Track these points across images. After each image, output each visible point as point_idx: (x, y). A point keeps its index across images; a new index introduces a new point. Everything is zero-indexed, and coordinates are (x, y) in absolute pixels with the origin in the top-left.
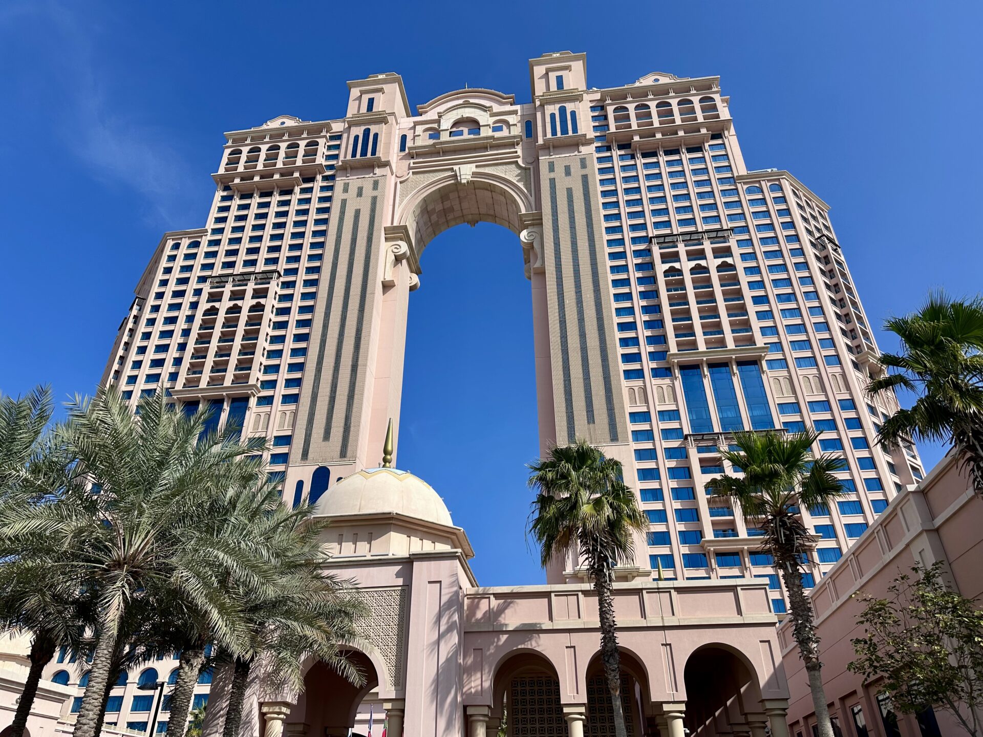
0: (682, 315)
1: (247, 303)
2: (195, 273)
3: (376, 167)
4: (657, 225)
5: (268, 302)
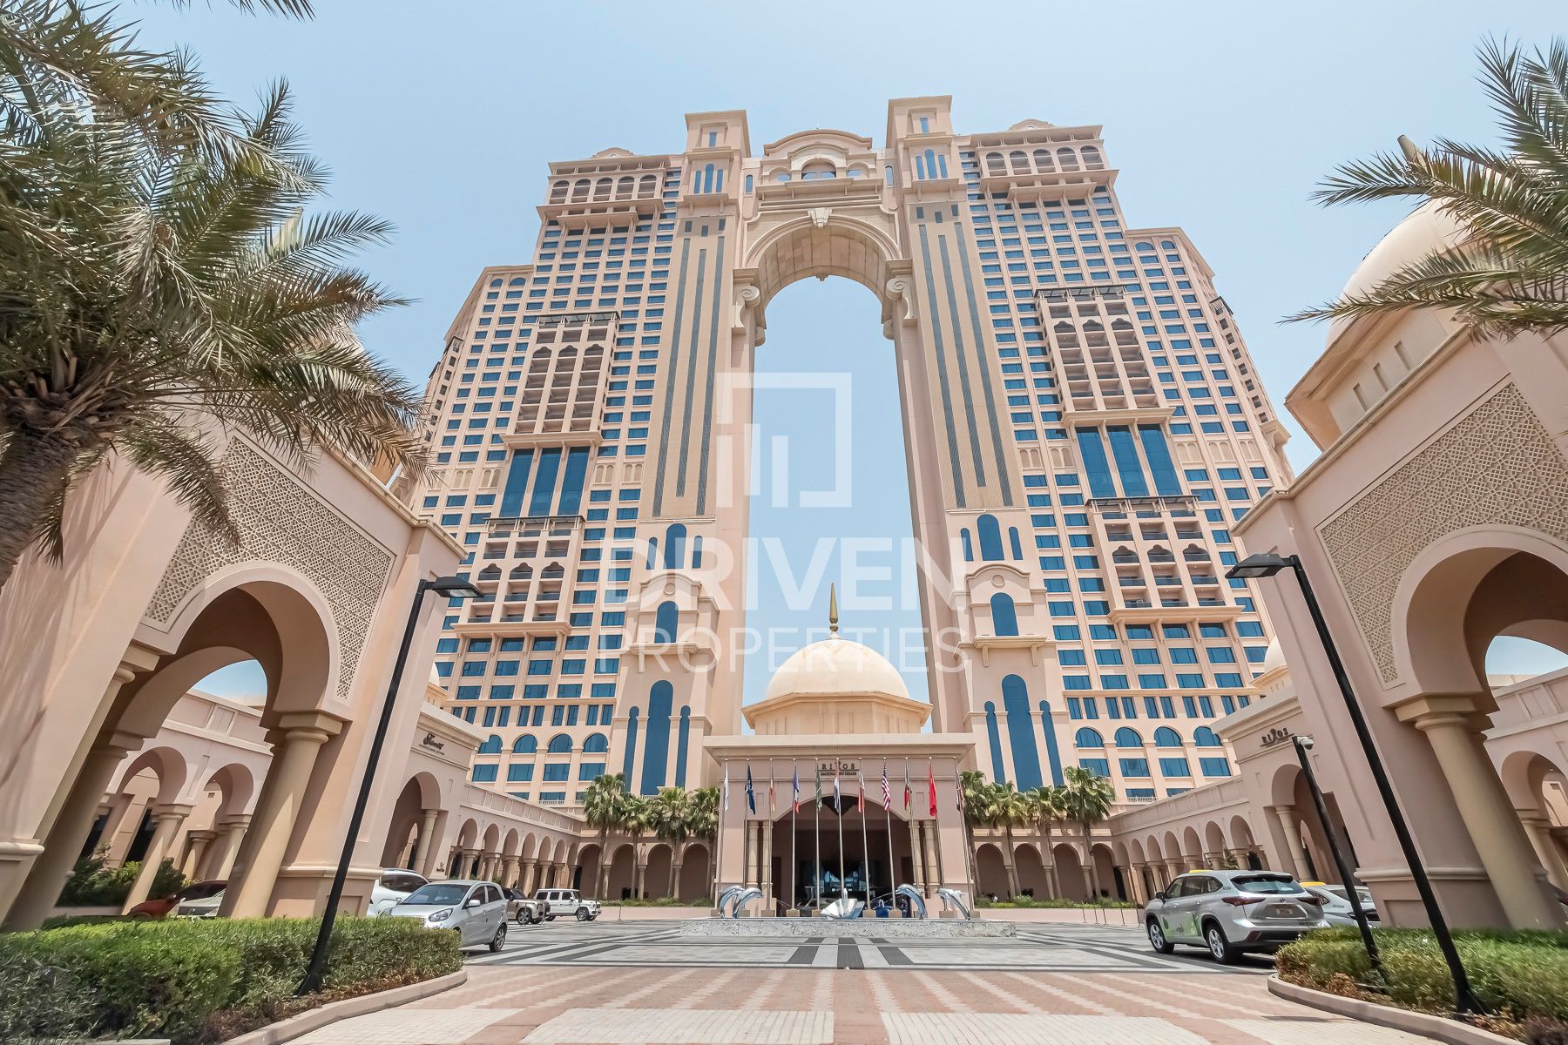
1: (582, 345)
2: (522, 312)
3: (722, 205)
4: (1041, 278)
5: (607, 345)
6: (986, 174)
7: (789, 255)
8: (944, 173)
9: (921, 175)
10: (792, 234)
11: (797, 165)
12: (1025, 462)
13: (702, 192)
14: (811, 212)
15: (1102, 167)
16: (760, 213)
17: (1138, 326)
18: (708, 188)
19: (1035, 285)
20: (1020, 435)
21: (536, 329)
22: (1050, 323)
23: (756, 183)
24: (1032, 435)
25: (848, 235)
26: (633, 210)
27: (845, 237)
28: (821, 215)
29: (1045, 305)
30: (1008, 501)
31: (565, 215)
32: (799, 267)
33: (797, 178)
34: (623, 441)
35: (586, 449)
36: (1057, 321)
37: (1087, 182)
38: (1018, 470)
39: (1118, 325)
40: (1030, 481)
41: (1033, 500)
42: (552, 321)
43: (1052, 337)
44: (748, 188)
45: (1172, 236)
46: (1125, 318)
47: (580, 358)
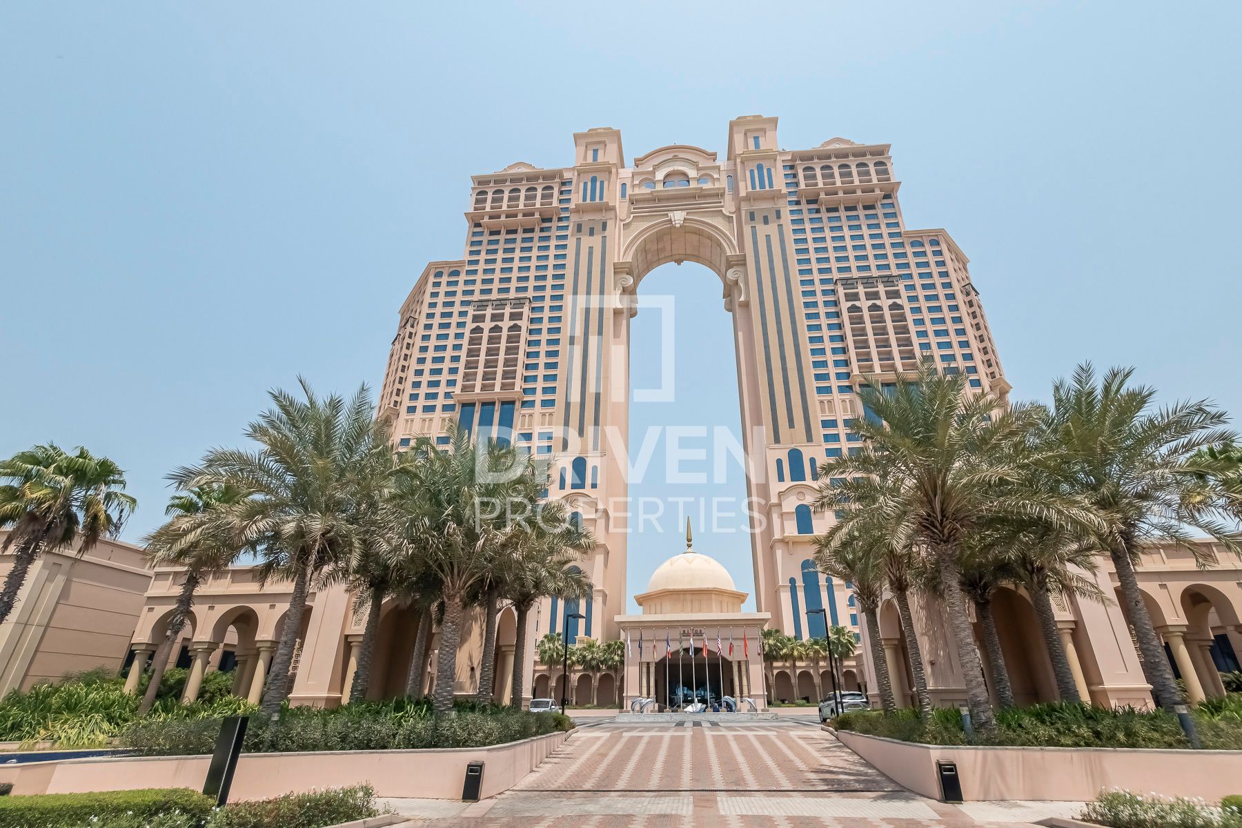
0: (862, 345)
1: (506, 324)
2: (458, 298)
3: (604, 211)
4: (840, 270)
5: (524, 324)
6: (802, 186)
7: (654, 247)
8: (771, 185)
9: (753, 187)
10: (657, 232)
11: (660, 175)
12: (823, 411)
13: (588, 201)
14: (670, 214)
15: (888, 179)
16: (632, 216)
17: (907, 306)
18: (593, 198)
19: (836, 275)
20: (820, 390)
21: (471, 311)
22: (845, 305)
23: (629, 191)
24: (828, 390)
25: (699, 233)
26: (537, 216)
27: (695, 233)
28: (678, 217)
29: (841, 291)
30: (809, 438)
31: (486, 219)
32: (662, 256)
33: (660, 187)
34: (539, 397)
35: (513, 403)
36: (850, 304)
37: (877, 192)
38: (817, 416)
39: (894, 307)
40: (826, 424)
41: (827, 438)
42: (482, 305)
43: (845, 316)
44: (623, 195)
45: (937, 236)
46: (898, 301)
47: (505, 334)
